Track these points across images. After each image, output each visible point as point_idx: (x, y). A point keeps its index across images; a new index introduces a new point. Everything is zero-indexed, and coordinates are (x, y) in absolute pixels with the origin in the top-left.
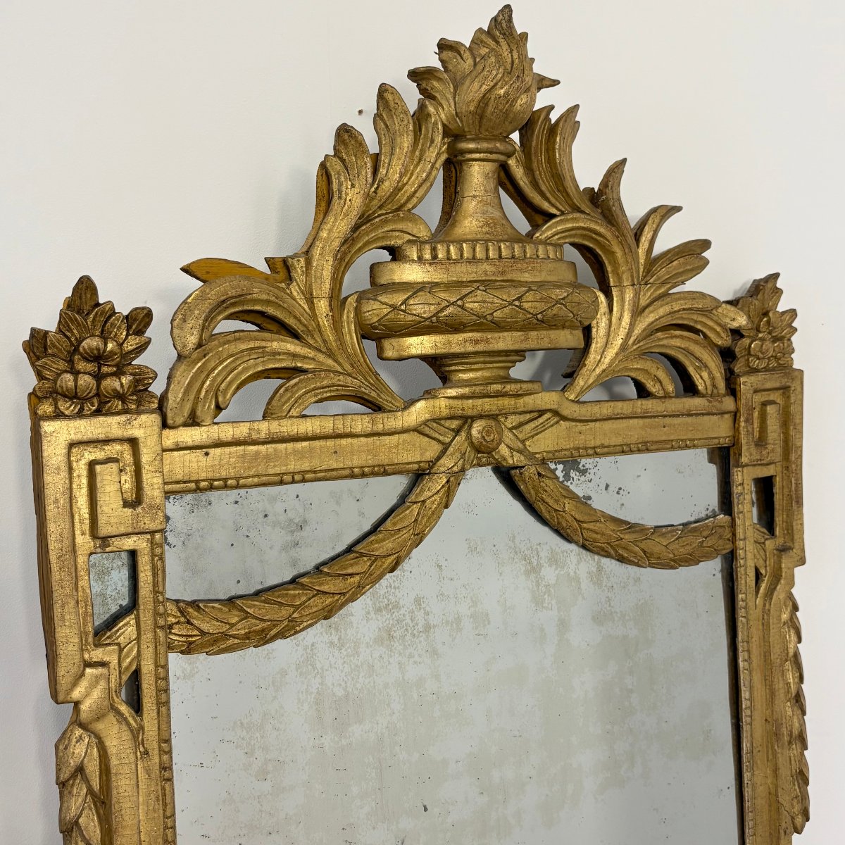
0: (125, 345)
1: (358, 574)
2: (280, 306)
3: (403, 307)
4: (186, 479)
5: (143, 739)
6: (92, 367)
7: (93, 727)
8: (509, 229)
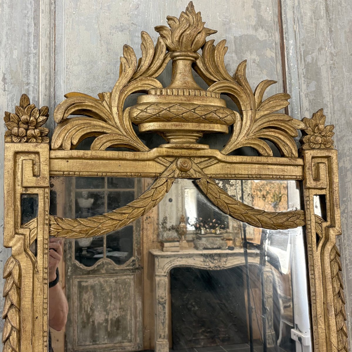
0: (38, 119)
1: (127, 213)
2: (97, 108)
3: (145, 110)
4: (59, 170)
5: (37, 266)
6: (25, 126)
7: (17, 257)
8: (195, 86)
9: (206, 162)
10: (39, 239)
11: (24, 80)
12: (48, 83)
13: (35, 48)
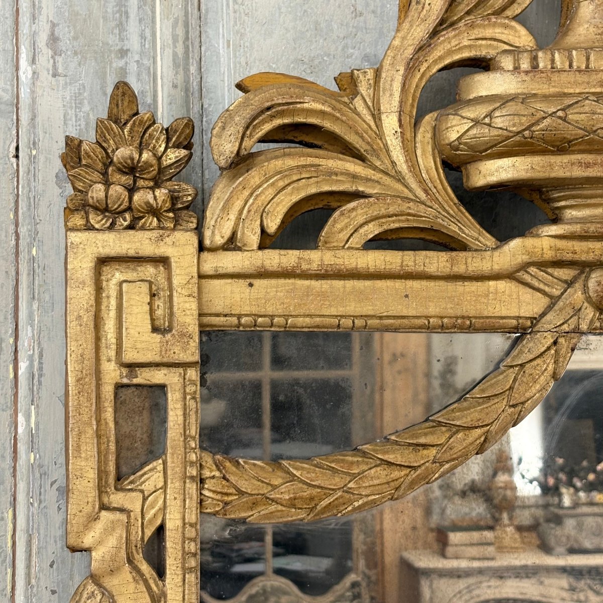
0: (164, 158)
1: (433, 446)
2: (338, 118)
3: (487, 120)
4: (227, 311)
6: (127, 179)
7: (106, 582)
10: (169, 525)
11: (110, 42)
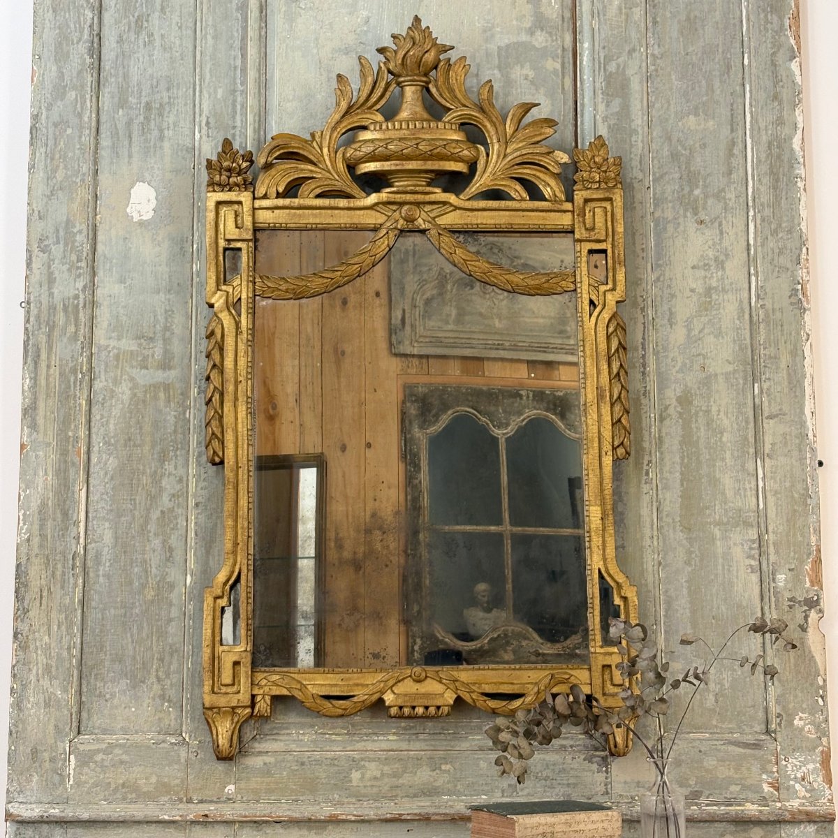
0: (242, 166)
2: (305, 150)
4: (264, 222)
5: (240, 326)
6: (228, 174)
7: (219, 315)
8: (426, 116)
9: (438, 210)
10: (242, 297)
11: (229, 124)
12: (257, 125)
13: (242, 84)
